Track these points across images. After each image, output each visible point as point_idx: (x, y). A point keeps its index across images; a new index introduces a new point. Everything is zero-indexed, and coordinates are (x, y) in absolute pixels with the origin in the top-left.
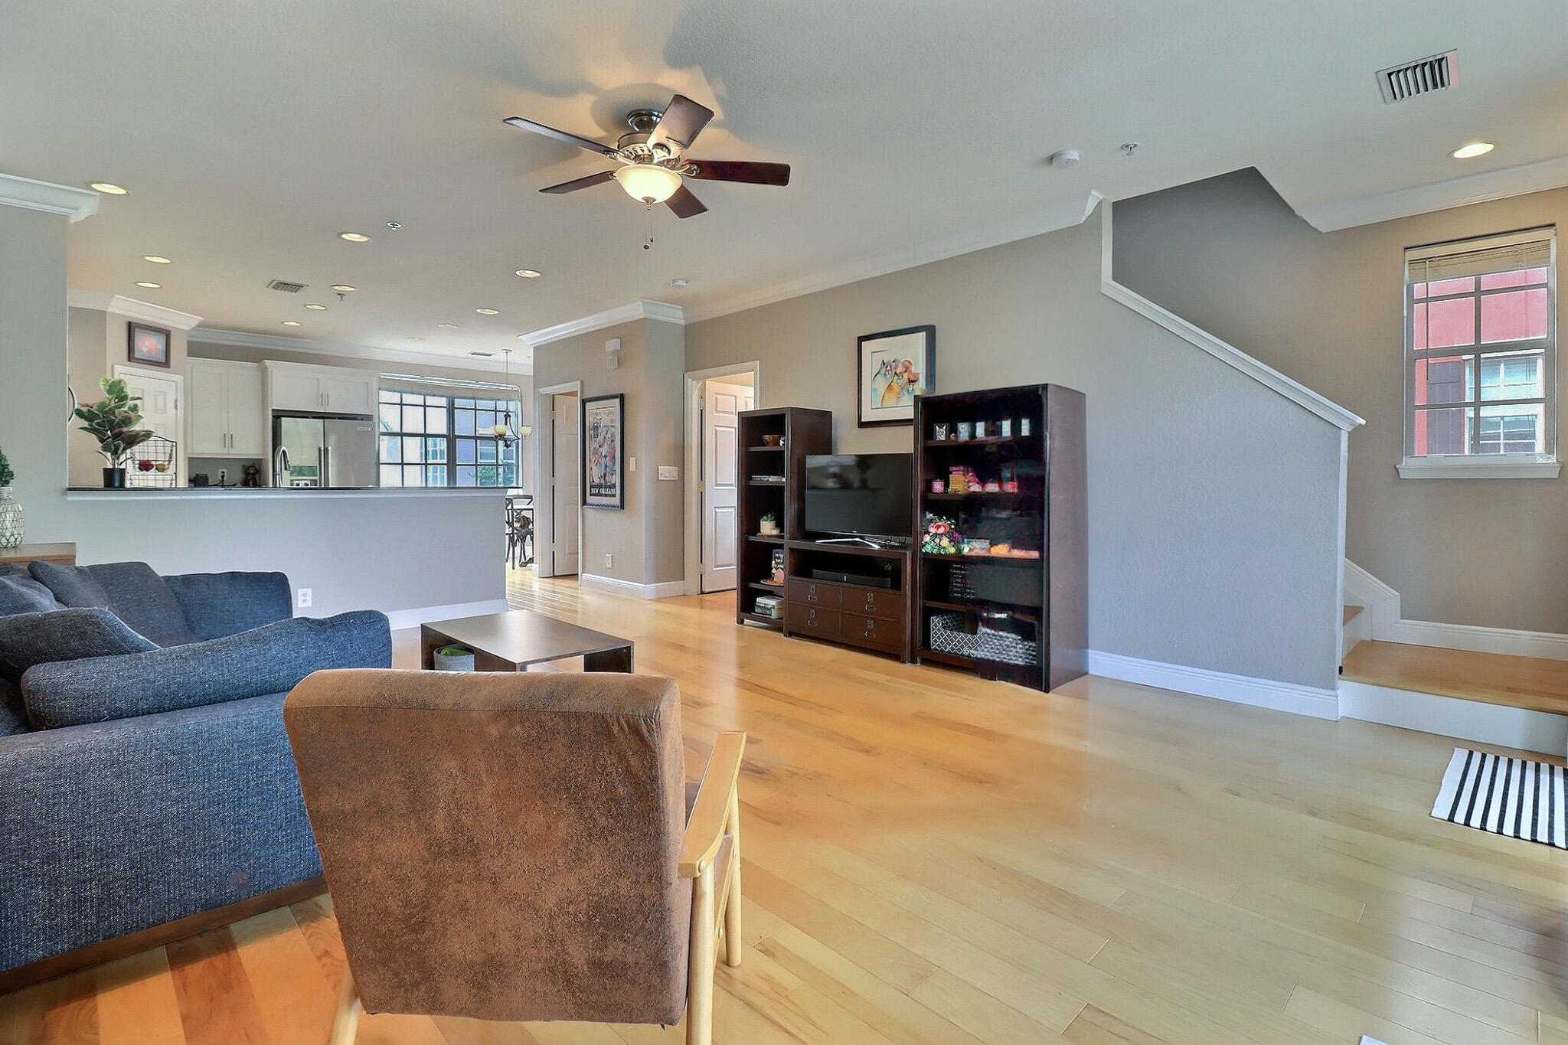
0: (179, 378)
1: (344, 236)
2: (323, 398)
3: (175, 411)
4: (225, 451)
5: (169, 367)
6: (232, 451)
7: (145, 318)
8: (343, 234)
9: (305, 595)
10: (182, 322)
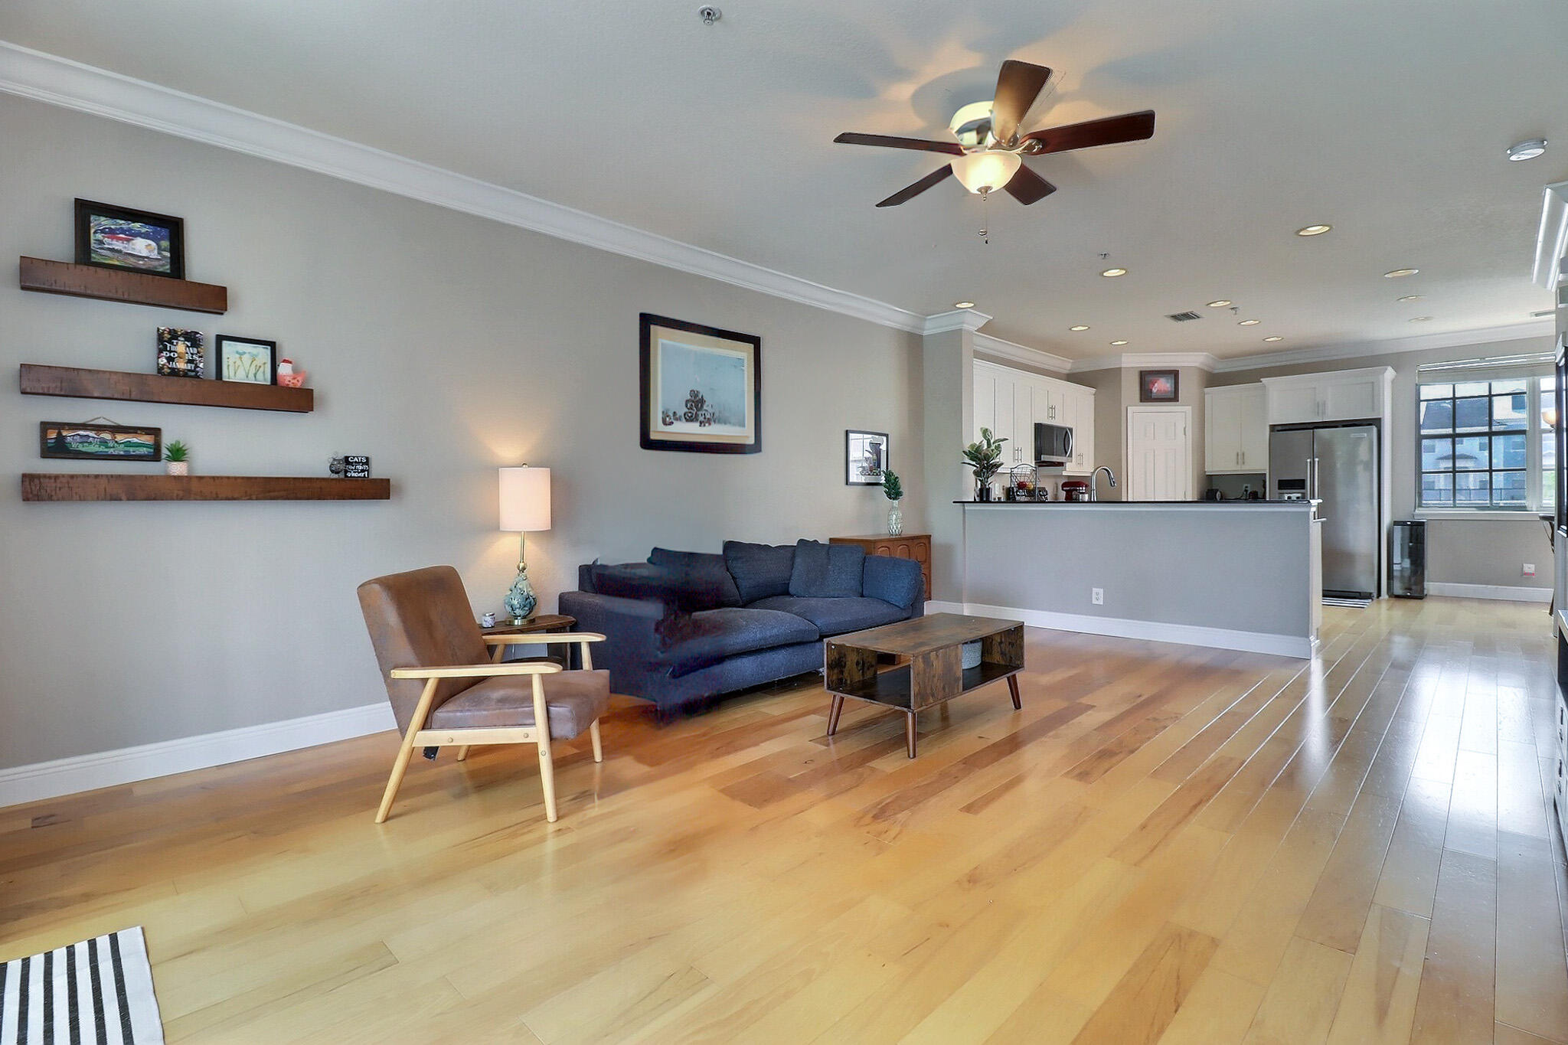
0: (1188, 409)
1: (1105, 274)
2: (1320, 406)
3: (1184, 436)
4: (1239, 468)
5: (1178, 401)
6: (1244, 468)
7: (1155, 365)
8: (1104, 272)
9: (1097, 594)
10: (1190, 361)
